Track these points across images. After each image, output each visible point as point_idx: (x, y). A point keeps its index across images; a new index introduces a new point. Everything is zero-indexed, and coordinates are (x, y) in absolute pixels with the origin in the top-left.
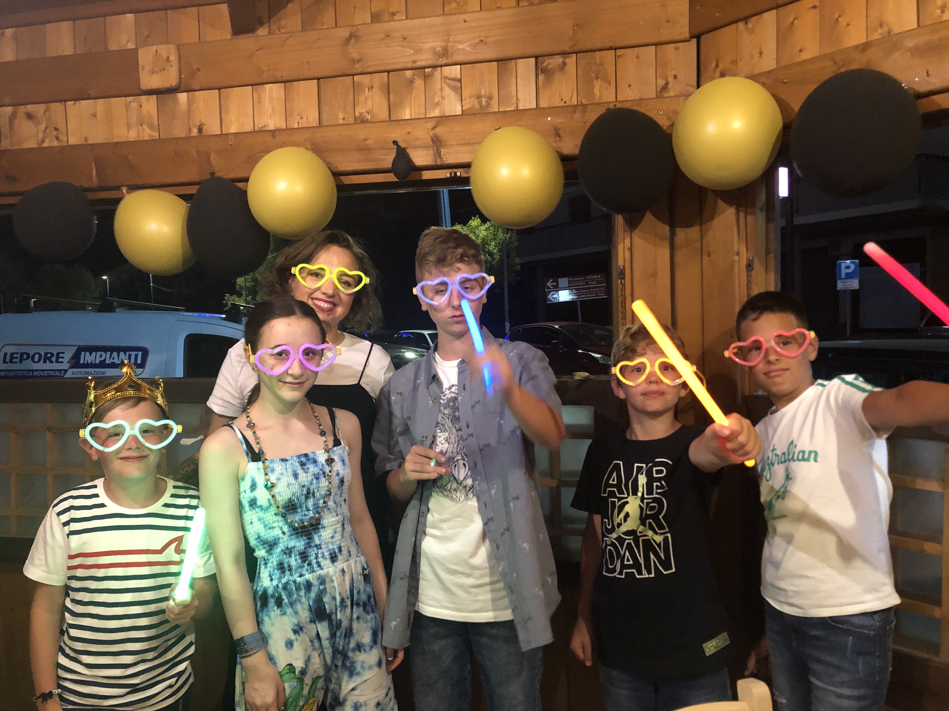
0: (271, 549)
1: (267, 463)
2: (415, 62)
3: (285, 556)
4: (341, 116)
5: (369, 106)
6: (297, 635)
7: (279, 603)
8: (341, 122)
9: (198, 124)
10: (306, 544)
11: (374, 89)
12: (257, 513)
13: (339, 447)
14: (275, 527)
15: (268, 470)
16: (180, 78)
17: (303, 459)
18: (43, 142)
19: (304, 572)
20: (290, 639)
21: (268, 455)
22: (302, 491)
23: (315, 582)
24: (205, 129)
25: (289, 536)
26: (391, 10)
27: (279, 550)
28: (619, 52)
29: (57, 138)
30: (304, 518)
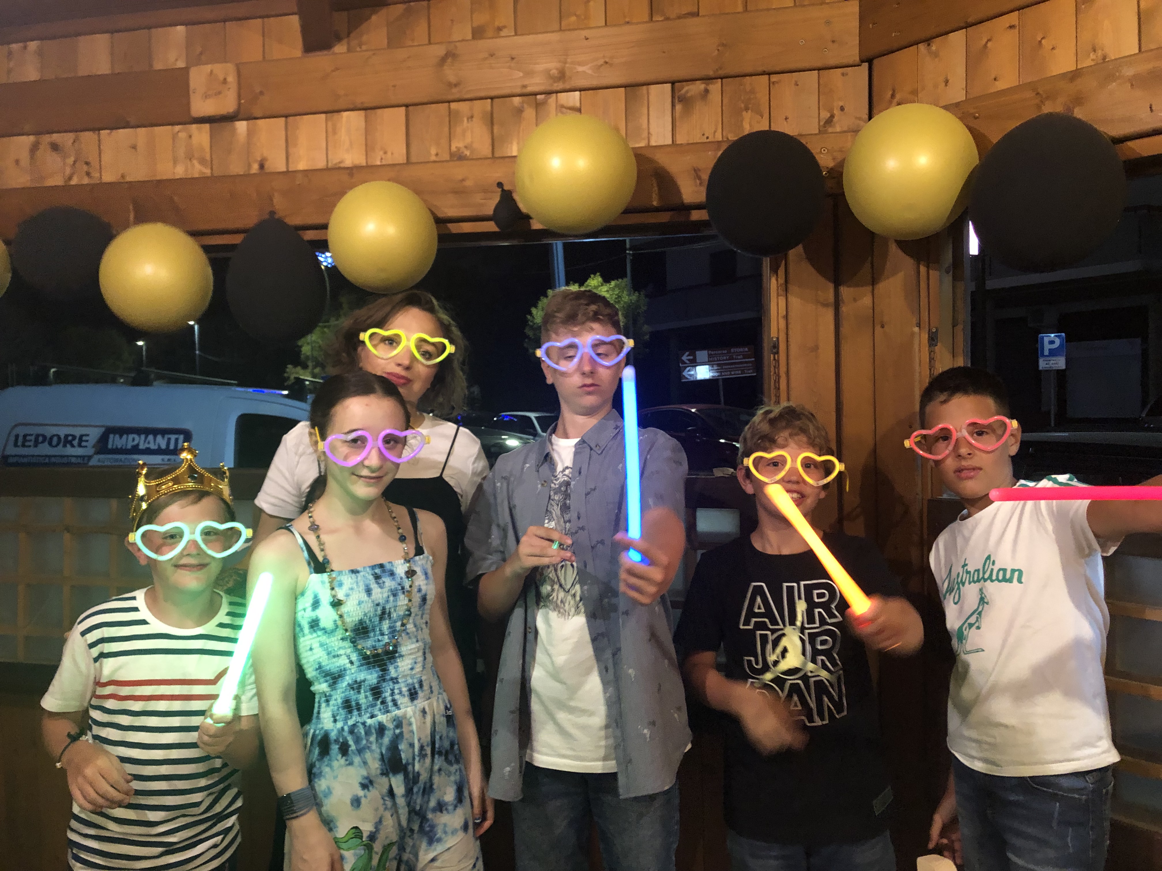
0: (335, 683)
1: (334, 575)
2: (525, 86)
3: (352, 692)
4: (433, 151)
5: (468, 140)
6: (366, 791)
7: (344, 750)
8: (433, 158)
9: (259, 159)
10: (380, 677)
11: (474, 119)
12: (318, 636)
13: (421, 556)
14: (341, 655)
15: (335, 583)
16: (239, 104)
17: (378, 571)
18: (70, 178)
19: (376, 712)
20: (357, 796)
21: (335, 565)
22: (376, 611)
23: (390, 725)
24: (267, 165)
25: (359, 667)
26: (497, 24)
27: (345, 684)
28: (774, 78)
29: (88, 174)
30: (377, 644)
